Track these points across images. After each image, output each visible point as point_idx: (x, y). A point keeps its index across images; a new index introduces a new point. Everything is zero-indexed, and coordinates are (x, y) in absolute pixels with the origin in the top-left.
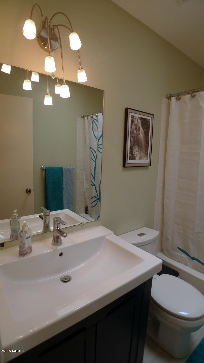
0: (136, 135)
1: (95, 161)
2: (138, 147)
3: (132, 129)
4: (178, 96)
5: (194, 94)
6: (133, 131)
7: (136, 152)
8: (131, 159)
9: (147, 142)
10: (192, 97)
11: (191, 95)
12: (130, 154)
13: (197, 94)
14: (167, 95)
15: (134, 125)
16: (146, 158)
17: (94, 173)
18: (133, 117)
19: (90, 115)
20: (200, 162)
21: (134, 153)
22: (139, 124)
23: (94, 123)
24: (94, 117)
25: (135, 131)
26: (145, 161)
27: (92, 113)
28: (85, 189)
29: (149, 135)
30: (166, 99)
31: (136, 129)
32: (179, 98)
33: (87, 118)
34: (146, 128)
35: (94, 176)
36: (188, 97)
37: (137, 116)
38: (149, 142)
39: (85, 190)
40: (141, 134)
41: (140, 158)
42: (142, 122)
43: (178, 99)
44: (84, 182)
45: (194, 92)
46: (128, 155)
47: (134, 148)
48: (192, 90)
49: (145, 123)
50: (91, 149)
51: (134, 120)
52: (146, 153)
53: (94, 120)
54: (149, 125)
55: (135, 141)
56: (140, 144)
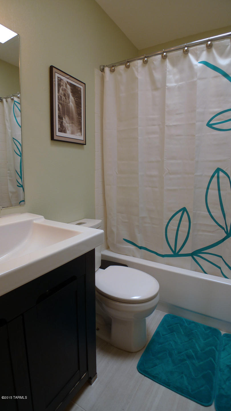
0: (66, 103)
1: (20, 155)
2: (69, 118)
3: (60, 94)
4: (112, 68)
5: (128, 64)
6: (61, 97)
7: (66, 124)
8: (60, 131)
9: (79, 114)
10: (127, 68)
11: (126, 65)
12: (59, 124)
13: (132, 64)
14: (100, 66)
15: (62, 90)
16: (79, 133)
17: (19, 170)
18: (60, 80)
19: (10, 96)
20: (139, 138)
21: (63, 124)
22: (68, 90)
23: (16, 106)
24: (16, 99)
25: (63, 97)
26: (79, 137)
27: (12, 95)
28: (9, 193)
29: (81, 107)
30: (100, 71)
31: (65, 95)
32: (113, 69)
33: (7, 101)
34: (76, 97)
35: (20, 174)
36: (122, 67)
37: (65, 79)
38: (81, 115)
39: (10, 195)
40: (71, 103)
41: (73, 133)
42: (71, 89)
43: (112, 71)
44: (8, 185)
45: (128, 62)
46: (57, 126)
47: (63, 118)
48: (126, 60)
49: (76, 91)
50: (14, 140)
51: (62, 83)
52: (79, 127)
53: (15, 103)
54: (80, 95)
55: (64, 110)
56: (71, 116)
